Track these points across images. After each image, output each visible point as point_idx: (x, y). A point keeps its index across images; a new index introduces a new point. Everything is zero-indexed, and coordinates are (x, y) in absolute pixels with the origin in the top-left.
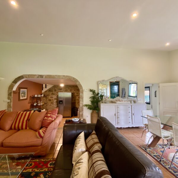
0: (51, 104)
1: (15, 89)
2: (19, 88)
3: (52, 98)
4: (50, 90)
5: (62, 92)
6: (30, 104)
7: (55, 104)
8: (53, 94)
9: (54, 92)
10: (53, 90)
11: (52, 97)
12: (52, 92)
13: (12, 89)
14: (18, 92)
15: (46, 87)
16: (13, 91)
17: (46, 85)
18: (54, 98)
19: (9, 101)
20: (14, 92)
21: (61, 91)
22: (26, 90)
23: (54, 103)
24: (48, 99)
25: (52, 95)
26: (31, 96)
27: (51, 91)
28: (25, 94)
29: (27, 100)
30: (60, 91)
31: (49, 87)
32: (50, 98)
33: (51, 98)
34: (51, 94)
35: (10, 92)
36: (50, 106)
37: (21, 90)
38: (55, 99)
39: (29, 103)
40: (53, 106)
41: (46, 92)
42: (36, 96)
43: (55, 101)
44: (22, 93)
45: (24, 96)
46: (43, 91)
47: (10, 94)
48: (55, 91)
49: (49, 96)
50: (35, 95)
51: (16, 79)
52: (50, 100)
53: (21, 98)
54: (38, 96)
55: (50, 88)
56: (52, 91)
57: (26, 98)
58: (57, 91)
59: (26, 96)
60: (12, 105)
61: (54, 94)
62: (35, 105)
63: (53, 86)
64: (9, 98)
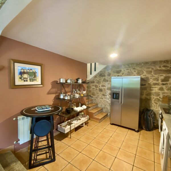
0: (103, 97)
3: (104, 87)
4: (101, 74)
5: (121, 76)
8: (105, 80)
10: (106, 75)
12: (104, 77)
15: (95, 70)
21: (119, 74)
23: (106, 95)
25: (104, 82)
33: (102, 88)
43: (109, 92)
59: (39, 80)
62: (62, 97)
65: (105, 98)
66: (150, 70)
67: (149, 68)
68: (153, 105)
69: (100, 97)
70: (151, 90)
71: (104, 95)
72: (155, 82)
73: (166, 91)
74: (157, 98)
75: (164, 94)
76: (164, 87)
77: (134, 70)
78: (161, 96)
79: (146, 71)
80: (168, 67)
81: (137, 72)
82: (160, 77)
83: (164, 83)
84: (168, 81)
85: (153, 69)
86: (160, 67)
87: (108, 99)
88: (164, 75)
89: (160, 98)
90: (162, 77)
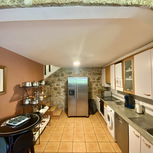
3: (59, 86)
4: (55, 75)
5: (72, 77)
6: (15, 103)
7: (62, 94)
8: (59, 80)
9: (60, 78)
10: (60, 75)
12: (58, 77)
15: (50, 71)
21: (71, 75)
24: (52, 88)
31: (54, 69)
32: (55, 86)
33: (57, 86)
34: (57, 80)
36: (56, 97)
38: (62, 87)
40: (60, 97)
41: (50, 77)
46: (45, 77)
48: (63, 75)
52: (56, 89)
55: (55, 72)
61: (61, 80)
63: (59, 68)
65: (59, 95)
66: (90, 72)
67: (89, 71)
68: (93, 96)
69: (55, 95)
70: (92, 86)
71: (58, 93)
72: (93, 80)
73: (99, 86)
74: (95, 91)
75: (99, 88)
76: (98, 83)
77: (81, 72)
78: (97, 90)
79: (88, 74)
80: (99, 71)
81: (82, 73)
82: (95, 77)
83: (98, 81)
84: (100, 80)
85: (92, 72)
86: (95, 71)
87: (62, 96)
88: (98, 76)
89: (97, 91)
90: (97, 78)
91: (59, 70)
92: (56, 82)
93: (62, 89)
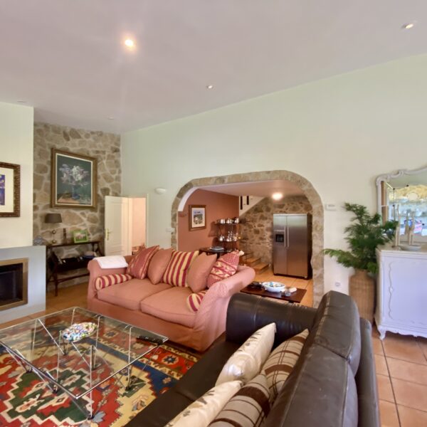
0: (261, 241)
1: (181, 208)
2: (190, 206)
3: (262, 228)
4: (256, 209)
5: (285, 212)
6: (212, 239)
7: (267, 241)
8: (263, 218)
9: (265, 214)
10: (264, 209)
11: (262, 226)
12: (261, 214)
13: (177, 208)
14: (186, 215)
15: (248, 203)
16: (179, 212)
17: (248, 198)
18: (264, 228)
19: (173, 230)
20: (181, 215)
21: (283, 210)
22: (203, 209)
23: (265, 239)
24: (252, 229)
25: (261, 220)
26: (214, 222)
27: (259, 212)
28: (202, 219)
29: (206, 230)
30: (280, 210)
31: (254, 201)
32: (257, 228)
33: (259, 228)
34: (258, 217)
35: (174, 213)
36: (258, 245)
37: (194, 210)
38: (267, 230)
39: (209, 236)
40: (264, 245)
41: (248, 212)
42: (222, 221)
43: (269, 234)
44: (195, 216)
45: (200, 223)
46: (241, 213)
47: (174, 218)
48: (268, 210)
49: (255, 222)
50: (220, 220)
51: (182, 189)
52: (257, 232)
53: (194, 225)
54: (226, 221)
55: (256, 205)
56: (262, 211)
57: (203, 225)
58: (271, 212)
59: (204, 222)
60: (177, 238)
61: (266, 219)
62: (221, 239)
63: (262, 198)
64: (173, 225)
69: (256, 241)
71: (261, 239)
87: (268, 244)
91: (263, 201)
92: (258, 220)
93: (266, 232)
